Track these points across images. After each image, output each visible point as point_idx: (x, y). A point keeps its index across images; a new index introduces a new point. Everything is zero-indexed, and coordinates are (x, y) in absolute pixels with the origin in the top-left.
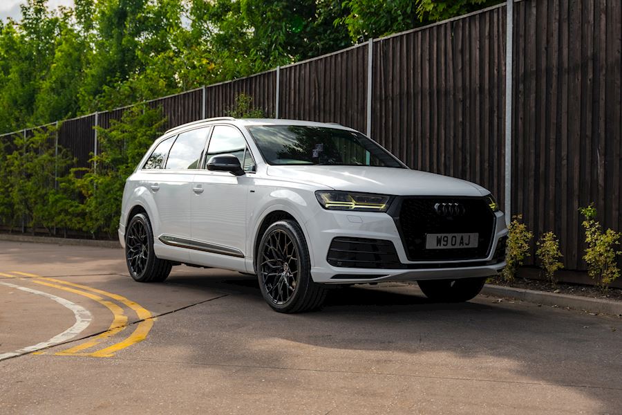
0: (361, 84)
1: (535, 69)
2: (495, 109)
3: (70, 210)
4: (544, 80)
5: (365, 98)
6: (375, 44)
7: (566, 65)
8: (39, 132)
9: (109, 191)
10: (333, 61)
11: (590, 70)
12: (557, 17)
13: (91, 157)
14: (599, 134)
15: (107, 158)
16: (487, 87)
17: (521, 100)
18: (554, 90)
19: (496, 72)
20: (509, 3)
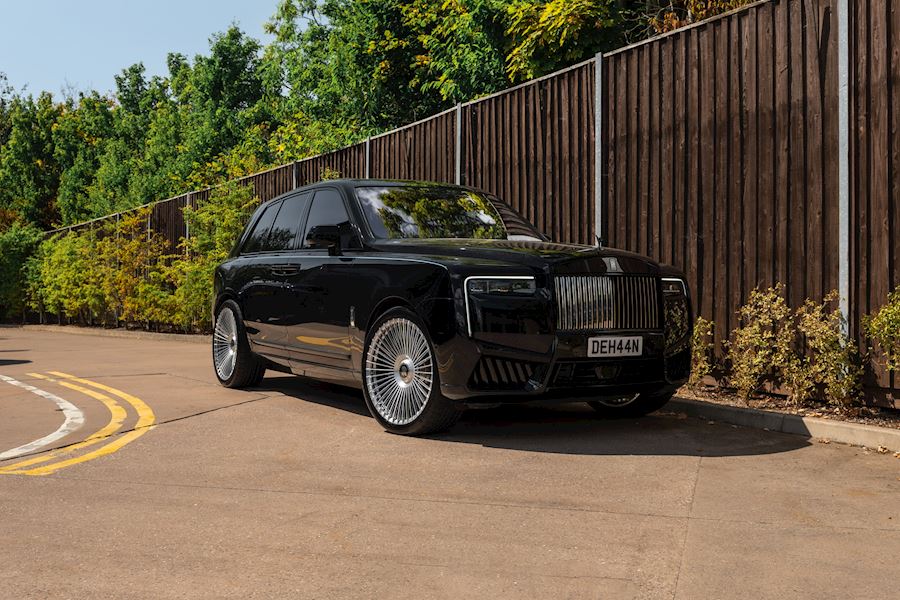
1: (625, 134)
2: (585, 181)
3: (159, 302)
4: (634, 146)
5: (454, 171)
6: (464, 109)
8: (129, 215)
9: (197, 280)
10: (423, 129)
11: (682, 133)
12: (648, 74)
13: (181, 242)
14: (692, 208)
15: (195, 243)
16: (576, 155)
17: (611, 170)
18: (644, 159)
19: (585, 138)
20: (597, 59)
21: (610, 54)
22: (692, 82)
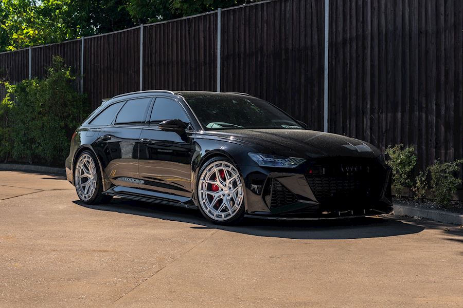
0: (136, 53)
1: (232, 53)
2: (212, 75)
4: (237, 60)
6: (145, 28)
7: (248, 51)
10: (119, 36)
11: (260, 56)
12: (243, 22)
16: (208, 61)
17: (225, 72)
19: (212, 53)
20: (219, 11)
21: (225, 9)
22: (264, 30)
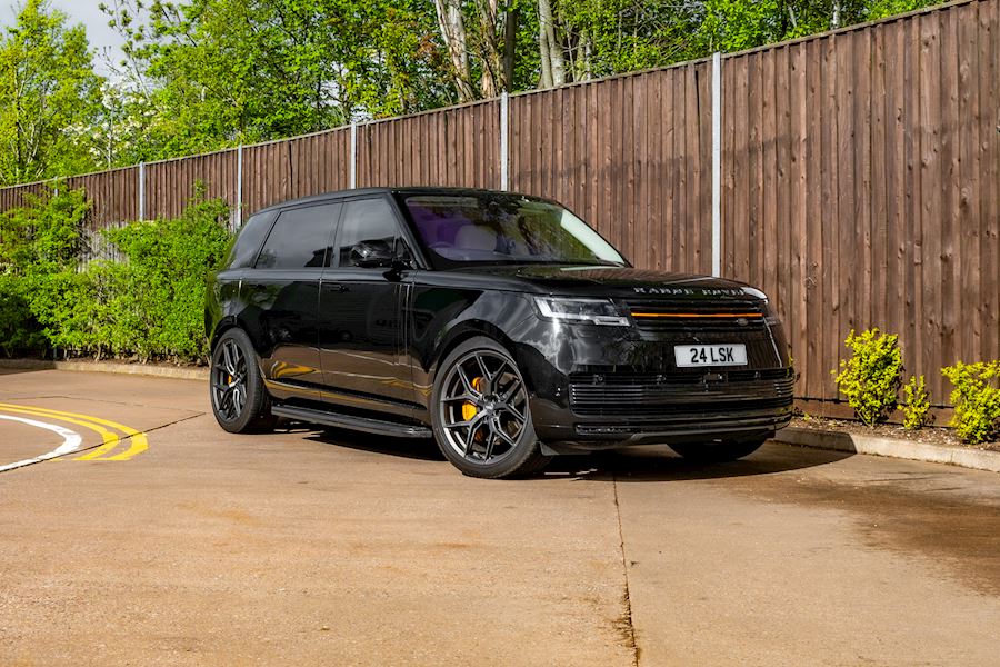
6: (359, 128)
11: (583, 175)
20: (504, 97)
22: (591, 130)
